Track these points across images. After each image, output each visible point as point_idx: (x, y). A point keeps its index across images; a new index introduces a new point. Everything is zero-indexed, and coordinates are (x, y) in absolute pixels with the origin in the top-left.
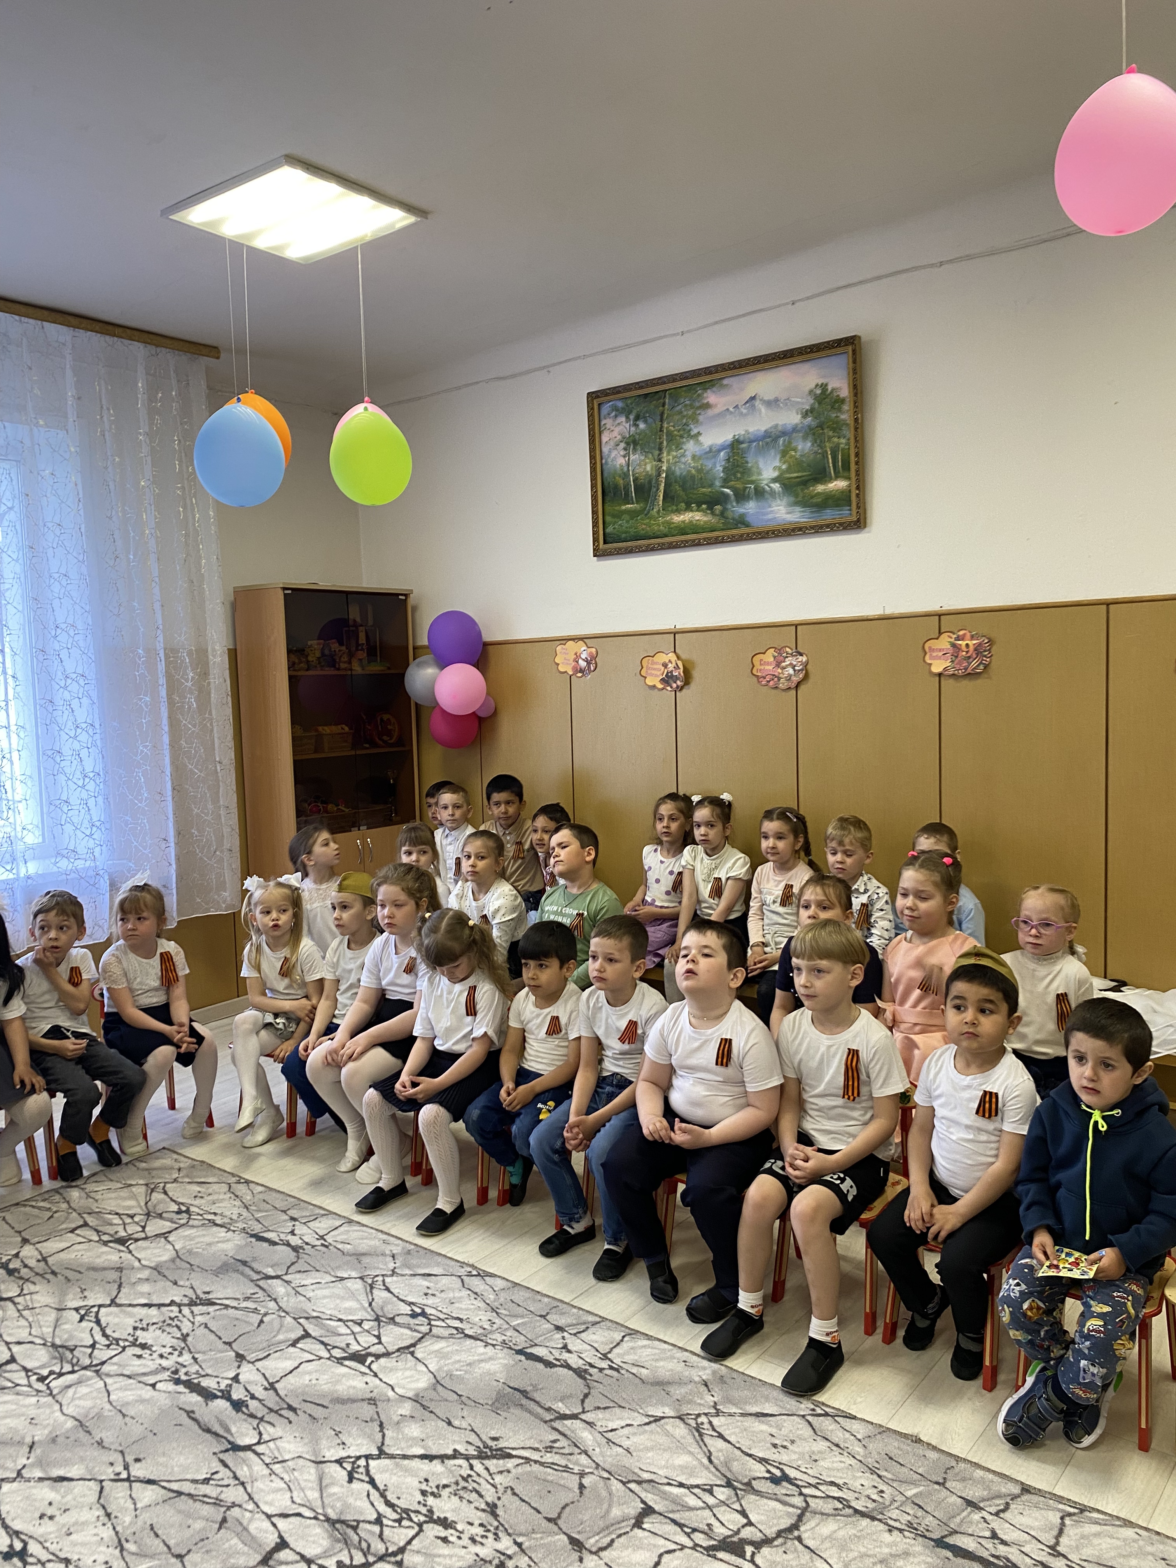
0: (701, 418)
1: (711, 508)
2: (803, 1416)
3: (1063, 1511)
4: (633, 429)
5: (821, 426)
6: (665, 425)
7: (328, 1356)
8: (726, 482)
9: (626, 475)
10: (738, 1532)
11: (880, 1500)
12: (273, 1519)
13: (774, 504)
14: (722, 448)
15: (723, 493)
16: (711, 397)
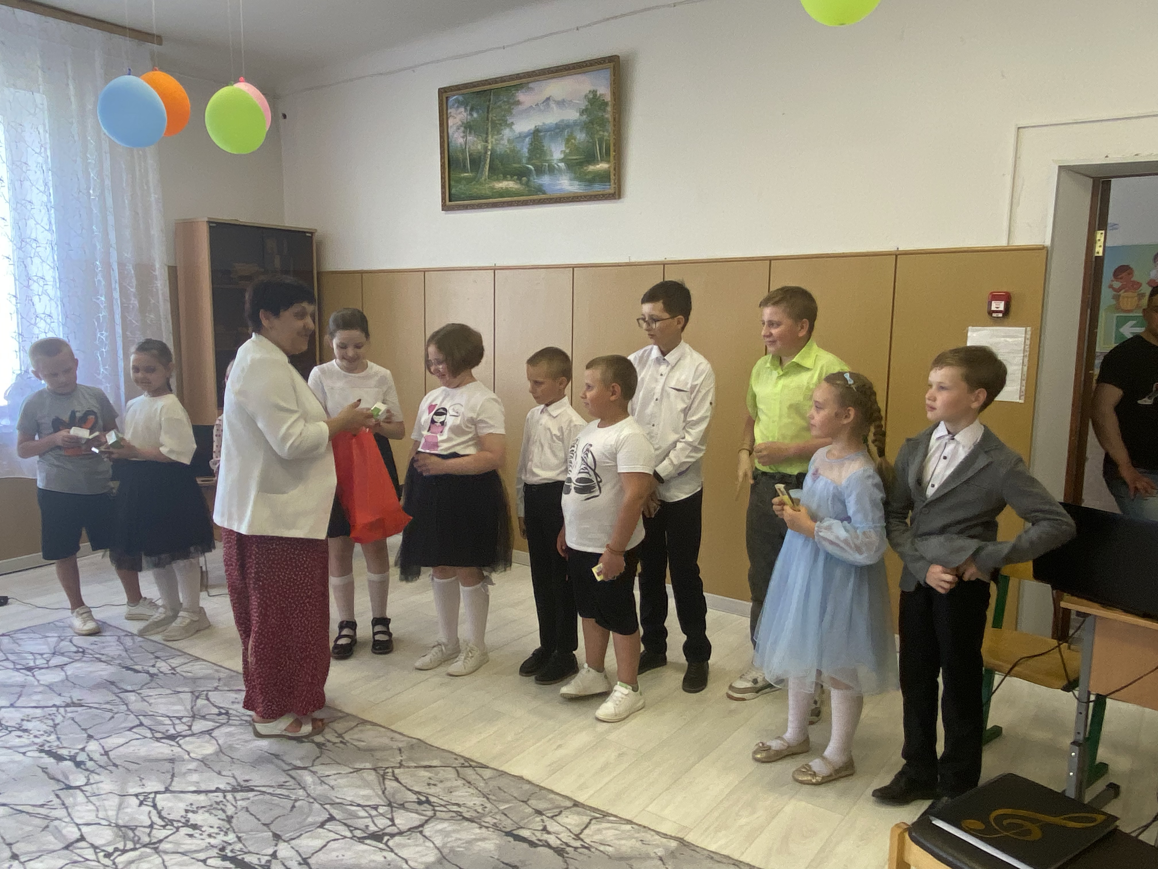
0: (514, 112)
1: (519, 179)
2: (455, 767)
3: (591, 816)
4: (469, 117)
5: (591, 122)
6: (490, 115)
7: (151, 736)
8: (529, 160)
9: (463, 151)
10: (384, 829)
11: (483, 812)
12: (81, 827)
13: (560, 178)
14: (528, 135)
15: (528, 168)
16: (522, 96)
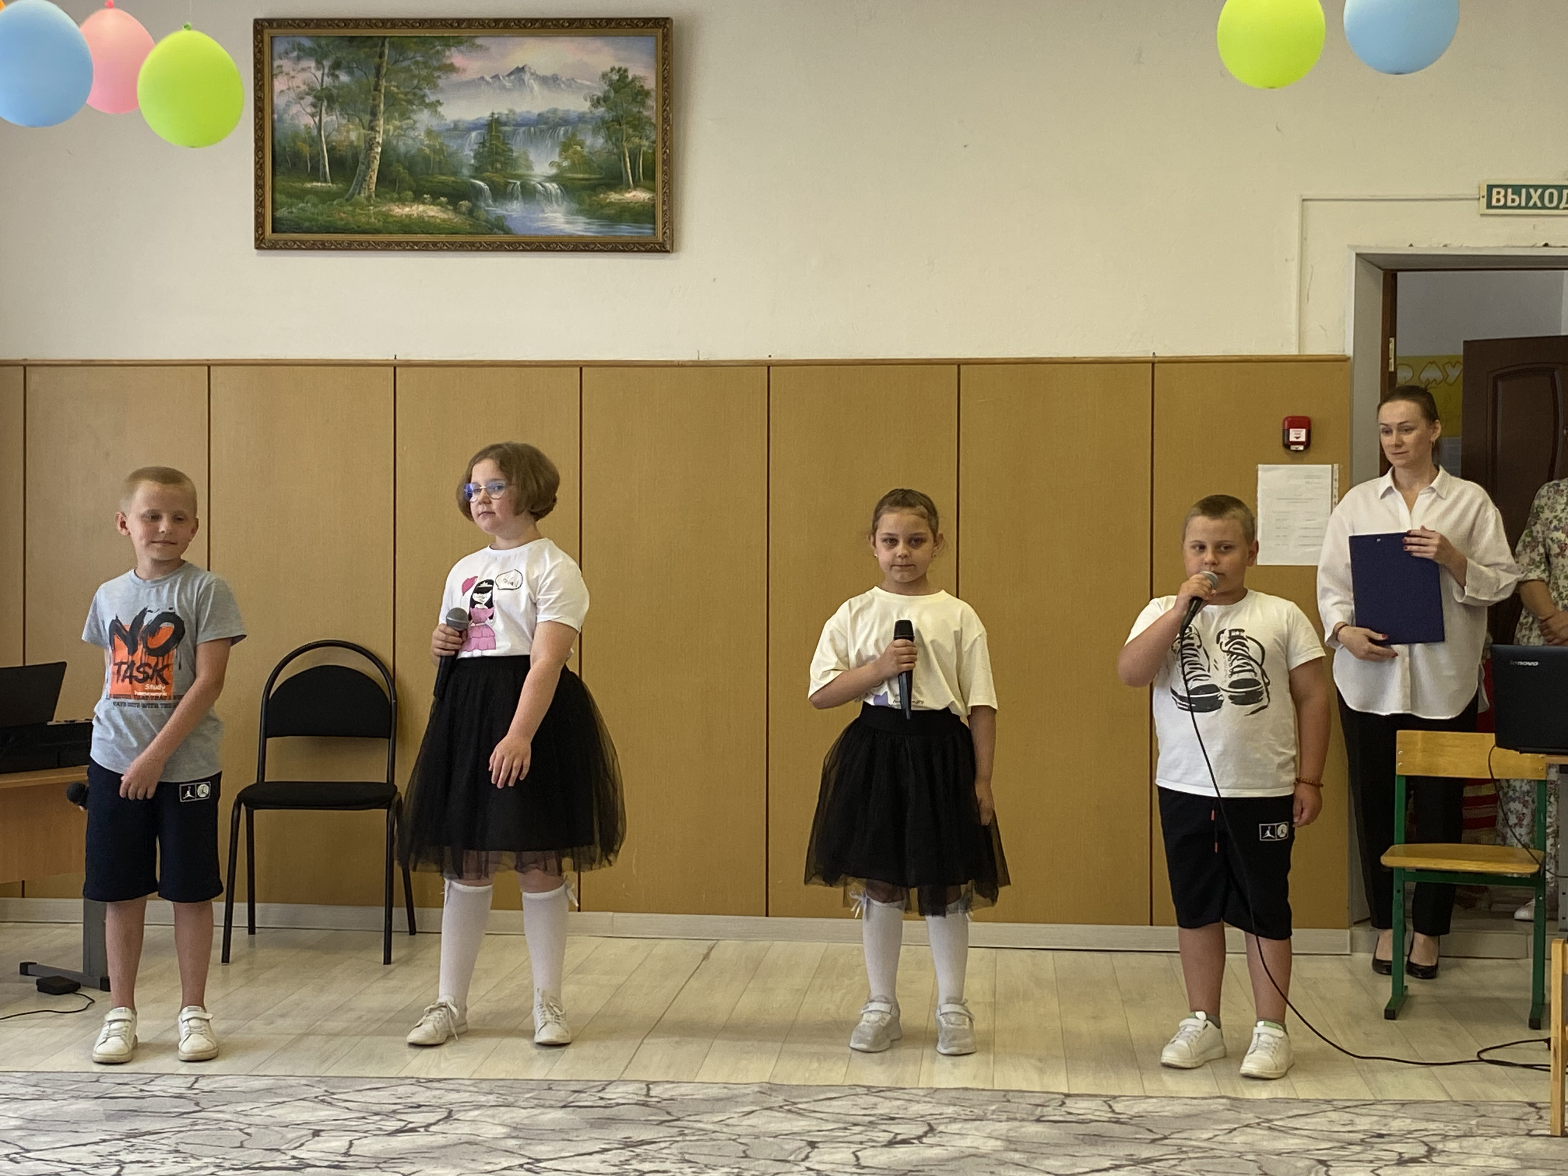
0: (441, 83)
1: (453, 202)
4: (328, 80)
5: (617, 120)
6: (383, 83)
8: (478, 172)
9: (314, 141)
14: (474, 126)
16: (456, 57)
